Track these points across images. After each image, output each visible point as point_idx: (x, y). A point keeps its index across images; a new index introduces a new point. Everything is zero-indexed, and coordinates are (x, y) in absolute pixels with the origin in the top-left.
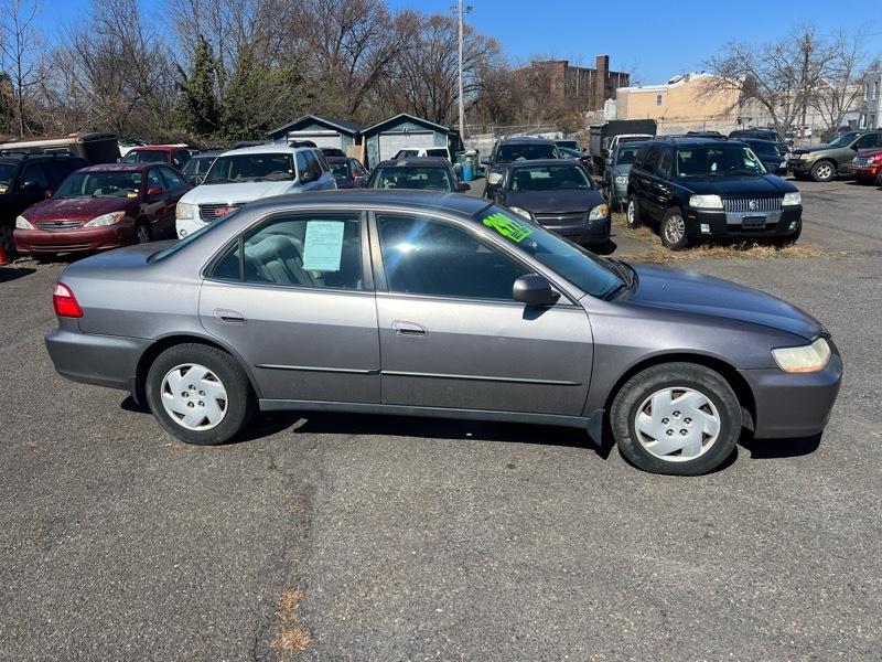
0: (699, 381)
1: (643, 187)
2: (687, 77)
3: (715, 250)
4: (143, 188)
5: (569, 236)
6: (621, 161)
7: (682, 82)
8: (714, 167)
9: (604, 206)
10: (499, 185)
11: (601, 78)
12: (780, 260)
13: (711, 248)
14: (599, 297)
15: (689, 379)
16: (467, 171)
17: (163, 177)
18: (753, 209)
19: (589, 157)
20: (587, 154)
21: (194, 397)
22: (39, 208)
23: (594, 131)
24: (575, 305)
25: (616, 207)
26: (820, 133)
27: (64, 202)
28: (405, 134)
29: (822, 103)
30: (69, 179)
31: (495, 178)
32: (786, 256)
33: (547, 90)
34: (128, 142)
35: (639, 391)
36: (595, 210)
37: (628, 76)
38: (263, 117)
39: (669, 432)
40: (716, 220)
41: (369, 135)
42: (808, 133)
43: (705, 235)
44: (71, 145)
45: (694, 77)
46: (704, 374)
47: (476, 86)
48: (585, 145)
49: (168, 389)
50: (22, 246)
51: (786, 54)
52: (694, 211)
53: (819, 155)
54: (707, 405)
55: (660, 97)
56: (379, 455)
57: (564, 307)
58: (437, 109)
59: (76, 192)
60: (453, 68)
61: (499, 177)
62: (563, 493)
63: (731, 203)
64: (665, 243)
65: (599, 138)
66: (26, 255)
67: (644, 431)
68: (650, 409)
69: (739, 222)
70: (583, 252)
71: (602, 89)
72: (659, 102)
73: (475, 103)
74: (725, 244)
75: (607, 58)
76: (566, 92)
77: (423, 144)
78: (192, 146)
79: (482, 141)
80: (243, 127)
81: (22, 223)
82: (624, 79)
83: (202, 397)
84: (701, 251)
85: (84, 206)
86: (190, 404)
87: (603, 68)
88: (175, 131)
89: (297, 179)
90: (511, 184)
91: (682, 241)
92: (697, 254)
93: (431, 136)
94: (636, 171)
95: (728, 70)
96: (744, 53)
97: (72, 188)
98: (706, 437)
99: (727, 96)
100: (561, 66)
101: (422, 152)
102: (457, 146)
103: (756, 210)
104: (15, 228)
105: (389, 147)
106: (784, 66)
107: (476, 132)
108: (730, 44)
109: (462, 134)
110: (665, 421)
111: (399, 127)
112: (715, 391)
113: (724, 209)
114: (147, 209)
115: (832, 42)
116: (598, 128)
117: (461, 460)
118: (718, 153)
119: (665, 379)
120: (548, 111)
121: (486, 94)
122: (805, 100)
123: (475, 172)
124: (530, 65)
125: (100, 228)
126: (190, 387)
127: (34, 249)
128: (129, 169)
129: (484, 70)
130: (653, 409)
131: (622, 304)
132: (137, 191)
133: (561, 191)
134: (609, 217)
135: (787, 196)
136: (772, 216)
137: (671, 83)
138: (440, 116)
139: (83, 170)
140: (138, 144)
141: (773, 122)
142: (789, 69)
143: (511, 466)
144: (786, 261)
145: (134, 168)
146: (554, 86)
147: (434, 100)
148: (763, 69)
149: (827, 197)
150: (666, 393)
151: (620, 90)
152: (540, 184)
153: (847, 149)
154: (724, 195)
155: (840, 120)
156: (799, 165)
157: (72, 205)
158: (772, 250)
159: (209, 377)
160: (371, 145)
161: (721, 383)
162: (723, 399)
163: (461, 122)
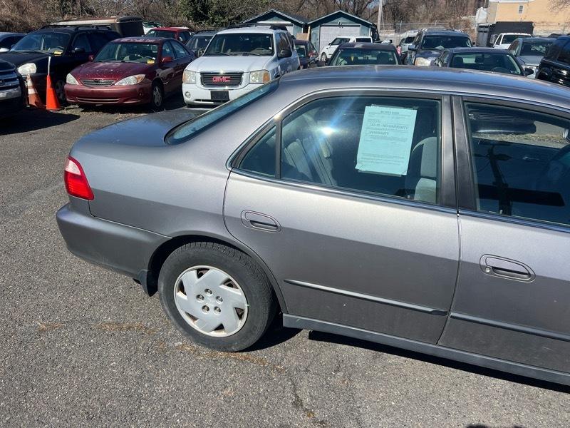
4: (159, 56)
17: (173, 49)
21: (210, 301)
22: (84, 68)
23: (482, 29)
27: (101, 65)
28: (340, 26)
30: (107, 46)
34: (149, 24)
41: (314, 25)
44: (112, 24)
49: (182, 288)
50: (70, 97)
55: (521, 7)
59: (110, 57)
65: (486, 35)
66: (73, 103)
71: (474, 1)
72: (521, 11)
77: (353, 34)
78: (191, 30)
80: (224, 18)
81: (70, 79)
83: (219, 303)
85: (115, 69)
86: (205, 308)
88: (179, 18)
89: (275, 54)
93: (358, 28)
97: (109, 54)
101: (353, 39)
104: (66, 83)
105: (327, 35)
109: (379, 28)
111: (335, 21)
114: (161, 73)
116: (486, 27)
125: (126, 86)
126: (207, 290)
127: (79, 100)
128: (150, 41)
132: (154, 58)
139: (117, 40)
140: (156, 25)
145: (152, 41)
157: (106, 67)
159: (228, 283)
160: (314, 33)
163: (379, 19)
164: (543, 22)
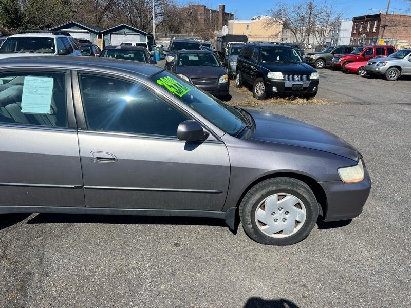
0: (295, 190)
1: (244, 67)
2: (259, 17)
3: (279, 100)
5: (208, 91)
6: (232, 54)
7: (257, 20)
8: (278, 58)
9: (226, 76)
10: (172, 62)
11: (221, 15)
12: (309, 105)
13: (277, 99)
14: (233, 135)
15: (289, 188)
16: (157, 55)
18: (297, 80)
19: (216, 52)
20: (215, 50)
23: (219, 39)
24: (219, 140)
25: (231, 77)
26: (315, 47)
28: (125, 34)
29: (317, 33)
31: (170, 59)
32: (312, 103)
33: (196, 19)
35: (258, 196)
36: (222, 78)
37: (233, 15)
38: (48, 21)
39: (276, 220)
40: (280, 85)
41: (106, 33)
42: (310, 47)
43: (275, 92)
45: (263, 18)
46: (298, 185)
47: (162, 14)
48: (215, 46)
51: (302, 10)
52: (269, 80)
53: (318, 56)
54: (299, 204)
55: (248, 26)
56: (86, 241)
57: (212, 142)
58: (142, 24)
60: (150, 4)
61: (173, 58)
62: (211, 265)
63: (287, 76)
64: (255, 96)
65: (221, 42)
67: (261, 220)
68: (264, 206)
69: (291, 86)
70: (215, 99)
71: (221, 21)
72: (247, 28)
73: (162, 22)
74: (284, 97)
75: (224, 6)
76: (205, 20)
77: (134, 40)
78: (6, 34)
79: (164, 41)
82: (231, 17)
84: (272, 100)
87: (222, 11)
89: (56, 53)
90: (178, 62)
91: (263, 95)
92: (271, 101)
93: (138, 36)
94: (241, 59)
95: (278, 15)
96: (285, 8)
98: (297, 222)
99: (277, 27)
100: (203, 8)
101: (134, 44)
102: (152, 42)
103: (298, 81)
105: (116, 40)
106: (301, 15)
107: (162, 37)
108: (278, 3)
109: (154, 37)
110: (273, 213)
111: (121, 31)
112: (304, 195)
113: (284, 79)
115: (322, 5)
116: (221, 38)
117: (143, 242)
118: (280, 51)
119: (274, 188)
120: (197, 29)
121: (167, 18)
122: (309, 32)
123: (161, 57)
124: (188, 6)
129: (165, 7)
130: (266, 207)
131: (248, 140)
133: (204, 67)
134: (229, 81)
135: (312, 74)
136: (306, 84)
137: (253, 19)
138: (144, 28)
141: (296, 41)
142: (303, 17)
143: (177, 245)
144: (312, 106)
146: (199, 17)
147: (141, 20)
148: (293, 16)
149: (323, 75)
150: (274, 197)
151: (230, 21)
152: (194, 63)
153: (330, 54)
154: (284, 72)
155: (324, 41)
156: (310, 60)
158: (305, 100)
160: (106, 39)
161: (308, 190)
162: (309, 200)
163: (154, 31)
164: (256, 35)
